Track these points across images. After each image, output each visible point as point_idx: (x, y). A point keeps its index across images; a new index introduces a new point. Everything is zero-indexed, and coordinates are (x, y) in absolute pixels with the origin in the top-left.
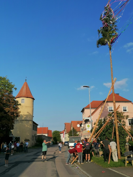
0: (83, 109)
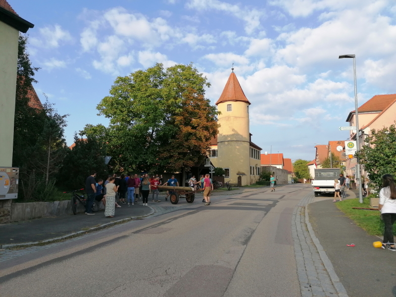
0: (351, 114)
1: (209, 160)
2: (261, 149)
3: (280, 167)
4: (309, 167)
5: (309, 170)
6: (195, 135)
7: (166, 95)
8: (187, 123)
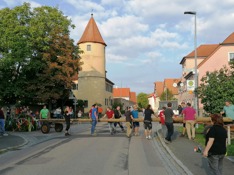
0: (184, 58)
1: (72, 93)
2: (113, 84)
3: (127, 99)
4: (149, 99)
5: (148, 101)
6: (61, 70)
7: (35, 33)
8: (54, 60)
